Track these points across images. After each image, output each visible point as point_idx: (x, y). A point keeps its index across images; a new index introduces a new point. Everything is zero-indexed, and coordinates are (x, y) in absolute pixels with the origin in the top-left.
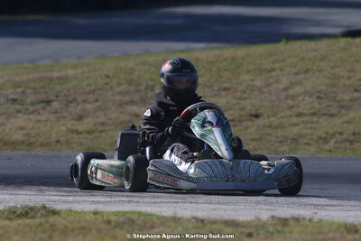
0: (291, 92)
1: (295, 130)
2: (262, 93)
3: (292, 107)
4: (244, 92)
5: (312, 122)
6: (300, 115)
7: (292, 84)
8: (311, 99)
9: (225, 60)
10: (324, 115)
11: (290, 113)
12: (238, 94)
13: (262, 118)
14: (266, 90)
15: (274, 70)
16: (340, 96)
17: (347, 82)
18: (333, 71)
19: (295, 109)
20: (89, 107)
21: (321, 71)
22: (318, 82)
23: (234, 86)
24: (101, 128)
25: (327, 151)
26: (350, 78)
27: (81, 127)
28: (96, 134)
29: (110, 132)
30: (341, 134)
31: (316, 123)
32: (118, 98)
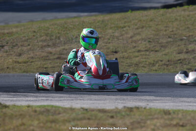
0: (134, 39)
1: (137, 59)
2: (119, 39)
3: (135, 47)
4: (109, 39)
5: (146, 55)
6: (139, 51)
7: (135, 35)
8: (145, 43)
9: (99, 22)
10: (152, 51)
11: (134, 50)
12: (106, 40)
13: (118, 53)
14: (121, 38)
15: (125, 27)
16: (161, 40)
17: (165, 33)
18: (157, 27)
19: (136, 48)
20: (25, 48)
21: (150, 27)
22: (149, 33)
23: (103, 36)
24: (32, 60)
25: (154, 70)
26: (166, 30)
27: (20, 60)
28: (29, 64)
29: (36, 63)
30: (161, 61)
31: (148, 55)
32: (40, 43)
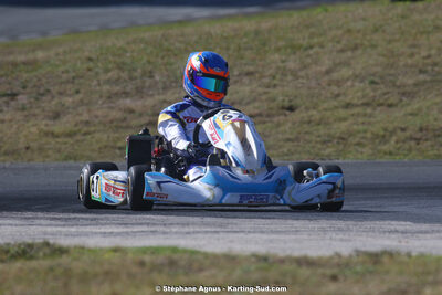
0: (335, 75)
1: (343, 126)
2: (296, 77)
3: (338, 95)
4: (274, 78)
5: (365, 115)
6: (348, 106)
7: (336, 66)
8: (362, 85)
9: (246, 35)
10: (381, 105)
11: (335, 103)
12: (266, 80)
13: (297, 112)
14: (302, 73)
15: (311, 47)
16: (401, 80)
17: (410, 61)
18: (390, 46)
19: (341, 98)
20: (68, 101)
21: (374, 46)
22: (371, 62)
23: (260, 69)
24: (85, 129)
25: (385, 153)
26: (412, 55)
27: (57, 128)
28: (79, 137)
29: (97, 135)
30: (403, 130)
31: (370, 116)
32: (106, 88)
